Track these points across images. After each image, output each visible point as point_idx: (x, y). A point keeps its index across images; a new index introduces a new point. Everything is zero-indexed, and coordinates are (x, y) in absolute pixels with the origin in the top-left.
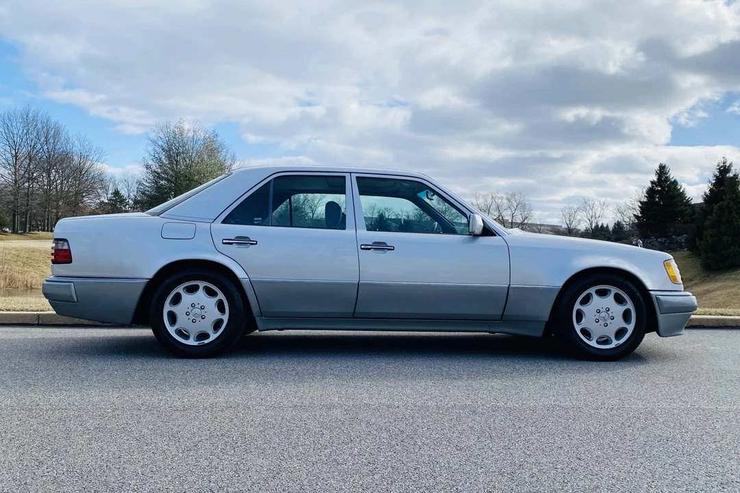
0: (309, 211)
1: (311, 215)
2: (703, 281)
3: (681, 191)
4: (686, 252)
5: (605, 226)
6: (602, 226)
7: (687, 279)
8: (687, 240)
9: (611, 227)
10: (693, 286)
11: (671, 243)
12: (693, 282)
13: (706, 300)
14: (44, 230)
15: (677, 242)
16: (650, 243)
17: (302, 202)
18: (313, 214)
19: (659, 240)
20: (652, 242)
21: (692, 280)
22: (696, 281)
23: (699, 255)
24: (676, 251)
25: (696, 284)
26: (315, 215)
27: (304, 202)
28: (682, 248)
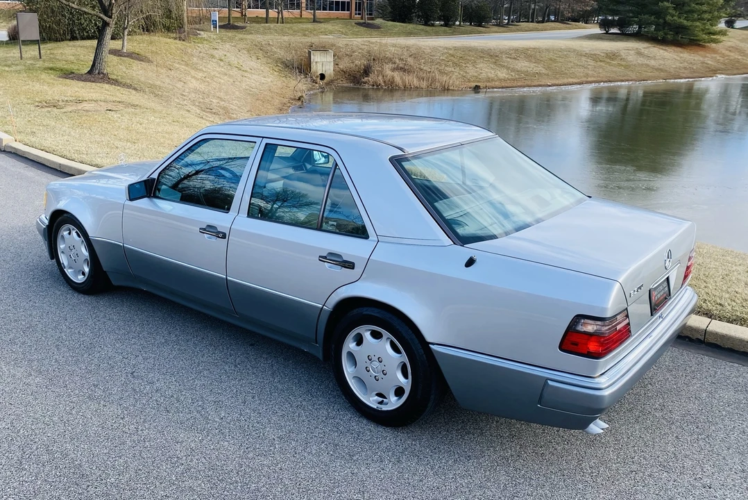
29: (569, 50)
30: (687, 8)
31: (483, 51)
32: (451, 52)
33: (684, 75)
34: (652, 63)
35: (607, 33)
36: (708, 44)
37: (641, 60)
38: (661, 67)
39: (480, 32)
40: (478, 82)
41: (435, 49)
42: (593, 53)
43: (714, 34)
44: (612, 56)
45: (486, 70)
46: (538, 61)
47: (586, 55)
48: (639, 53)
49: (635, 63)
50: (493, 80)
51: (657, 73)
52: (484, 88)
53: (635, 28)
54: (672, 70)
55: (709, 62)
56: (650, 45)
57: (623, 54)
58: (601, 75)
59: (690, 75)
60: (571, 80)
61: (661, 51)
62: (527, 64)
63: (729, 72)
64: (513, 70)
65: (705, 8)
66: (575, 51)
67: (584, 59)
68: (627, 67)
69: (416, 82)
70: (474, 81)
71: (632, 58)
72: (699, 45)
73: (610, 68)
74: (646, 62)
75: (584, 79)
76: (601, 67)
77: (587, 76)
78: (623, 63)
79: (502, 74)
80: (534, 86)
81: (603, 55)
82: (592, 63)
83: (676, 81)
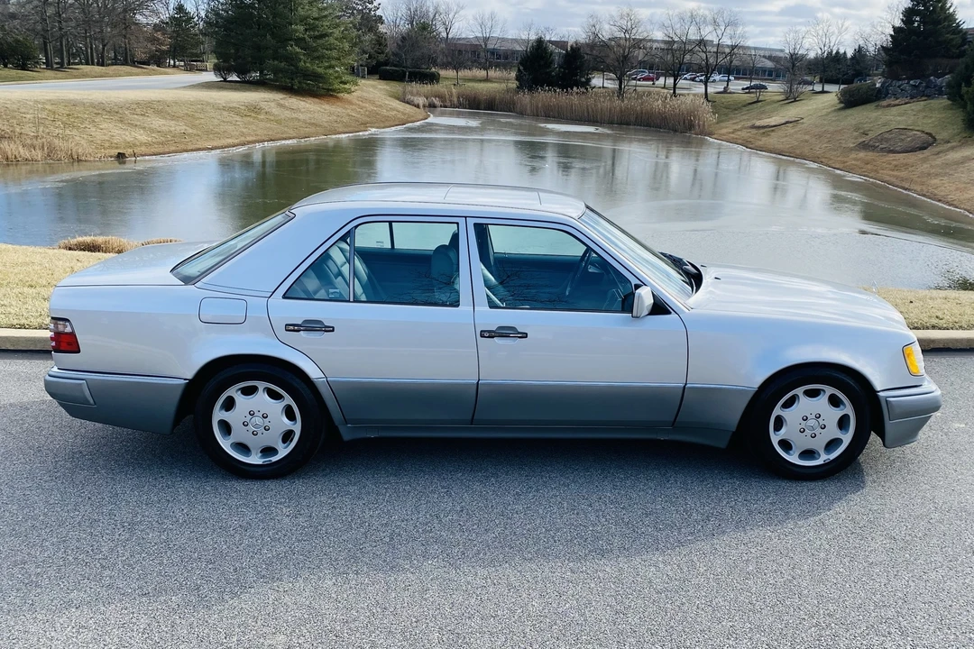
0: (441, 29)
1: (444, 35)
2: (964, 143)
3: (951, 10)
4: (944, 101)
5: (842, 51)
6: (837, 53)
7: (942, 140)
8: (949, 85)
9: (849, 54)
10: (948, 150)
11: (927, 87)
12: (949, 145)
13: (962, 172)
14: (87, 64)
15: (935, 86)
16: (899, 87)
17: (431, 16)
18: (448, 34)
19: (911, 82)
20: (902, 85)
21: (949, 142)
22: (954, 144)
23: (964, 107)
24: (933, 99)
25: (953, 148)
26: (450, 36)
27: (435, 16)
28: (941, 93)
29: (201, 103)
30: (316, 54)
31: (92, 105)
32: (49, 107)
33: (341, 130)
34: (302, 117)
35: (225, 80)
36: (342, 95)
37: (288, 114)
38: (313, 121)
39: (33, 79)
40: (117, 148)
41: (22, 102)
42: (231, 105)
43: (345, 83)
44: (254, 109)
45: (117, 132)
46: (174, 117)
47: (224, 109)
48: (281, 106)
49: (283, 117)
50: (135, 145)
51: (312, 129)
52: (130, 156)
53: (256, 75)
54: (326, 124)
55: (354, 114)
56: (285, 96)
57: (263, 105)
58: (258, 133)
59: (346, 130)
60: (230, 141)
61: (302, 103)
62: (163, 122)
63: (376, 125)
64: (152, 131)
65: (334, 54)
66: (208, 104)
67: (225, 113)
68: (278, 122)
69: (24, 153)
70: (110, 147)
71: (276, 111)
72: (332, 96)
73: (262, 124)
74: (294, 115)
75: (243, 139)
76: (249, 123)
77: (243, 134)
78: (272, 118)
79: (142, 137)
80: (192, 150)
81: (243, 108)
82: (238, 118)
83: (337, 136)
